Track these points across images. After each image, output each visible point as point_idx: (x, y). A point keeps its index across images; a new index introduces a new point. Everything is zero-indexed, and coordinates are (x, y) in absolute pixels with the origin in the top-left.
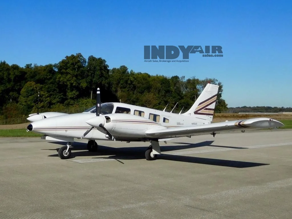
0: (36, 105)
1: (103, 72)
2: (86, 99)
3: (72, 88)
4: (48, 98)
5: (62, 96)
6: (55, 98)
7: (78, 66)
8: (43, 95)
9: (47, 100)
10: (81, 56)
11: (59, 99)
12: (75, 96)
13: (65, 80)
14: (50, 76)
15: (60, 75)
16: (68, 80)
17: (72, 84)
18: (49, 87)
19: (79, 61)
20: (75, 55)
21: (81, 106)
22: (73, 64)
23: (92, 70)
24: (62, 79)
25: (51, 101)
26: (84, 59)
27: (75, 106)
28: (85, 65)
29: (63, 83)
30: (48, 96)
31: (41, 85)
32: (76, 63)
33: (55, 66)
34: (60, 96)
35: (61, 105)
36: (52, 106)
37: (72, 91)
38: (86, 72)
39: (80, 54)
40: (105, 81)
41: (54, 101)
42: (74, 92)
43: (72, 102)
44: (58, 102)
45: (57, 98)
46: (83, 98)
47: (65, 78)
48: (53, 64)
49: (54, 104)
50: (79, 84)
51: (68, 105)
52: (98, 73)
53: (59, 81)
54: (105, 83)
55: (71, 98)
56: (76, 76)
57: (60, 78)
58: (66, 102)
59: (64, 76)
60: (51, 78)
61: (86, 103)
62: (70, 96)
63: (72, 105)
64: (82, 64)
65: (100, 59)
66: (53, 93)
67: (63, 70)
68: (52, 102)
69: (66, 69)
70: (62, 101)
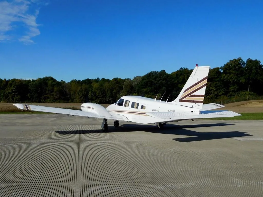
0: (206, 96)
1: (259, 70)
2: (244, 91)
3: (234, 83)
4: (216, 92)
5: (226, 90)
6: (220, 91)
7: (238, 67)
8: (212, 89)
9: (215, 93)
10: (241, 60)
11: (223, 92)
12: (236, 89)
13: (228, 78)
14: (217, 75)
15: (224, 75)
16: (231, 78)
17: (234, 81)
18: (216, 84)
19: (239, 64)
20: (237, 59)
21: (241, 97)
22: (234, 66)
23: (249, 70)
24: (226, 77)
25: (217, 94)
26: (243, 61)
27: (236, 97)
28: (244, 66)
29: (227, 80)
30: (215, 90)
31: (211, 83)
32: (237, 65)
33: (221, 68)
34: (224, 89)
35: (225, 96)
36: (218, 97)
37: (234, 85)
38: (244, 71)
39: (240, 58)
40: (260, 77)
41: (220, 94)
42: (235, 86)
43: (233, 94)
44: (223, 94)
45: (222, 91)
46: (242, 90)
47: (228, 76)
48: (220, 67)
49: (220, 95)
50: (239, 80)
51: (231, 96)
52: (254, 71)
53: (224, 79)
54: (260, 79)
55: (233, 91)
56: (237, 75)
57: (224, 77)
58: (229, 94)
59: (228, 75)
60: (217, 77)
61: (245, 95)
62: (232, 90)
63: (233, 96)
64: (242, 65)
65: (256, 60)
66: (219, 88)
67: (228, 71)
68: (219, 94)
69: (229, 70)
70: (226, 94)
